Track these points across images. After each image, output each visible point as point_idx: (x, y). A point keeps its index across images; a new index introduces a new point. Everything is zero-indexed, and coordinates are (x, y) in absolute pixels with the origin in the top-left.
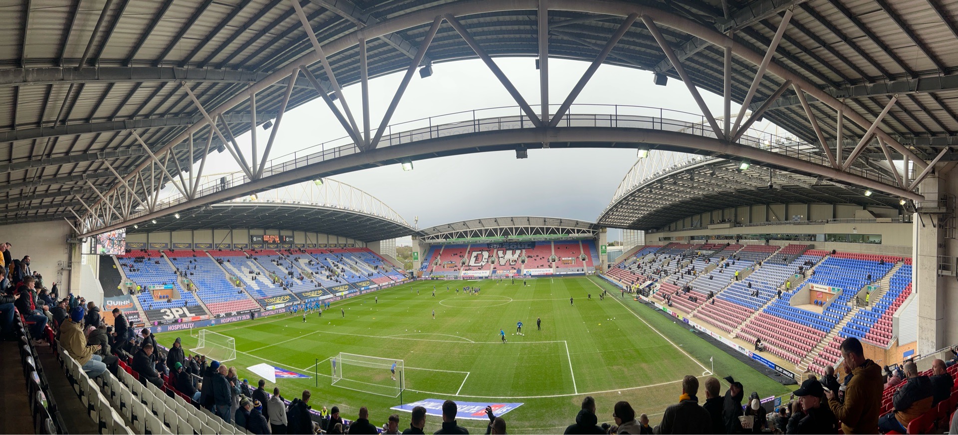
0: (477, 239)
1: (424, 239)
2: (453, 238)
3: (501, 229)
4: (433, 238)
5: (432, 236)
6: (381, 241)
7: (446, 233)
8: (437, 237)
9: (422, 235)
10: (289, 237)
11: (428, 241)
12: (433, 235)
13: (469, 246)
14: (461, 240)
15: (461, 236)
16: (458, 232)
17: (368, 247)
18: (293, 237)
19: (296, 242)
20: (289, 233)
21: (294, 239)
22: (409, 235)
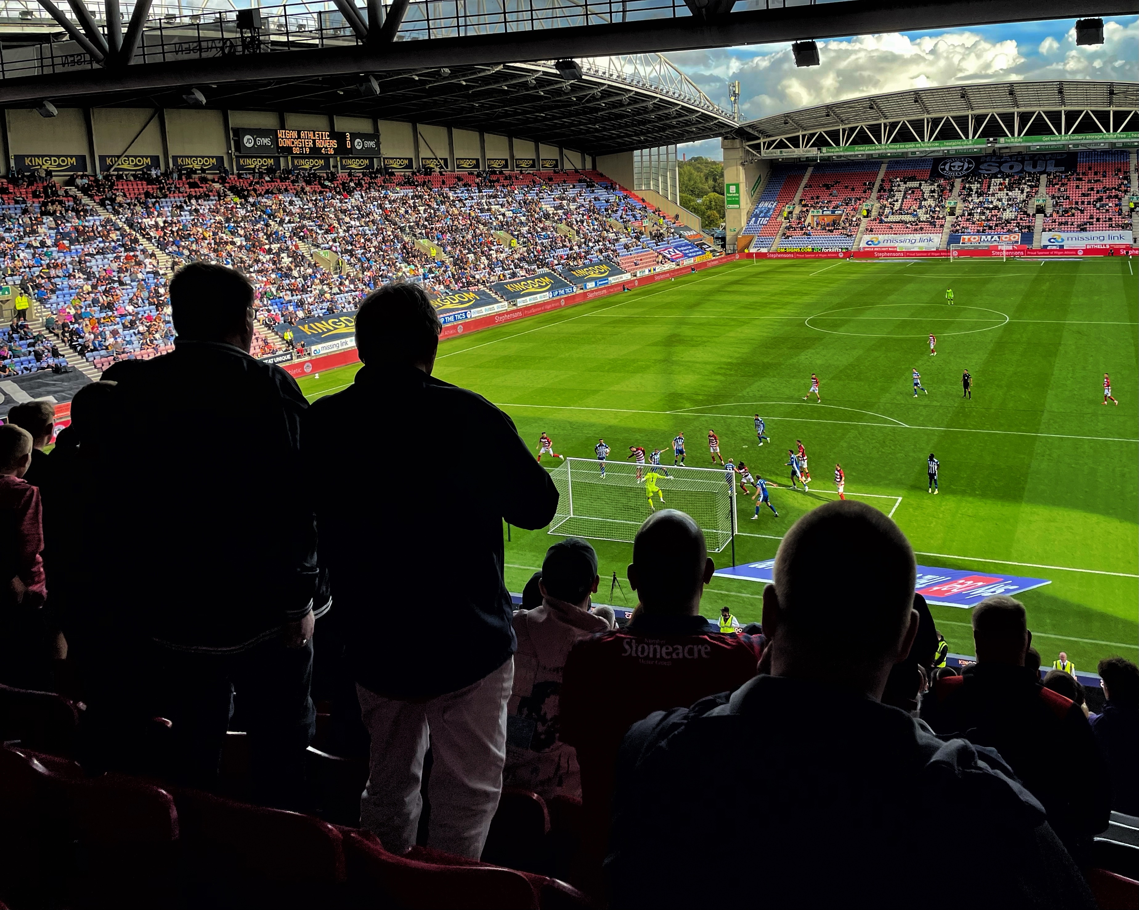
0: (908, 147)
1: (757, 147)
2: (838, 144)
3: (979, 119)
4: (781, 145)
5: (778, 138)
6: (637, 153)
7: (819, 131)
8: (795, 142)
9: (750, 137)
10: (365, 137)
11: (766, 153)
12: (783, 137)
13: (884, 167)
14: (862, 151)
15: (862, 139)
16: (852, 130)
17: (599, 169)
18: (375, 136)
19: (385, 152)
20: (364, 126)
21: (378, 144)
22: (716, 136)
